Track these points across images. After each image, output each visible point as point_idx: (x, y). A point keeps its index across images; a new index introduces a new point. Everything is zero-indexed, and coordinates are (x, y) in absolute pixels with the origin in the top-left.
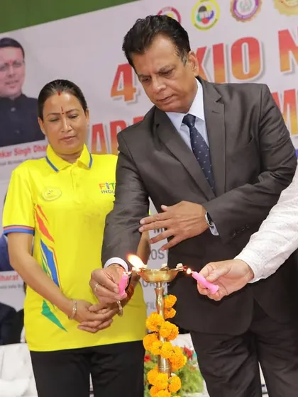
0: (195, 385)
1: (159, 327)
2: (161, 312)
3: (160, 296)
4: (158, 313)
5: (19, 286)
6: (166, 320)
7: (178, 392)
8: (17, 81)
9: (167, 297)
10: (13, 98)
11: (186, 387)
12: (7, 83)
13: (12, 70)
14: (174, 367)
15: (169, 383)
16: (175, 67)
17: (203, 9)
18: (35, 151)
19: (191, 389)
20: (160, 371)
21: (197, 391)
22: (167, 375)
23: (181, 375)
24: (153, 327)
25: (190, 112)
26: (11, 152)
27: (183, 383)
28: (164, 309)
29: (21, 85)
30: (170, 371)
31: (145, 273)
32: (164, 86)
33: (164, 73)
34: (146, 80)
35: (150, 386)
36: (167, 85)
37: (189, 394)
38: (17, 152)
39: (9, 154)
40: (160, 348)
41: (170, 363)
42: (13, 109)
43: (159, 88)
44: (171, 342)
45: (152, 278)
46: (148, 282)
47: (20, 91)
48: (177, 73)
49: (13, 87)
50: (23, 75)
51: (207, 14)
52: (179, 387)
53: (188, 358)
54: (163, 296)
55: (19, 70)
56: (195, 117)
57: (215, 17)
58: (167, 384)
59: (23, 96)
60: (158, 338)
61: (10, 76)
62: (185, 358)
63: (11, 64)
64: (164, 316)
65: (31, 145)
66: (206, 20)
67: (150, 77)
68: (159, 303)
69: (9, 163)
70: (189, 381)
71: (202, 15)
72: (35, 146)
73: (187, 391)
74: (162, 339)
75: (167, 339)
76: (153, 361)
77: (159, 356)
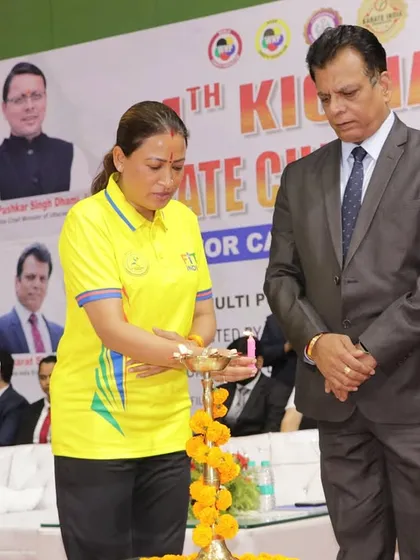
0: (249, 500)
1: (206, 428)
2: (209, 409)
3: (208, 389)
4: (205, 410)
5: (33, 372)
6: (215, 420)
7: (228, 509)
8: (36, 117)
9: (217, 390)
10: (30, 138)
11: (238, 504)
12: (24, 120)
13: (30, 103)
14: (224, 479)
15: (217, 499)
16: (359, 88)
17: (269, 32)
18: (57, 205)
19: (245, 507)
20: (205, 483)
21: (251, 509)
22: (214, 488)
23: (232, 488)
24: (198, 428)
25: (363, 145)
26: (26, 206)
27: (235, 498)
28: (213, 405)
29: (41, 122)
30: (219, 483)
31: (191, 360)
32: (343, 109)
33: (346, 94)
34: (326, 99)
35: (194, 502)
36: (347, 108)
37: (242, 512)
38: (34, 206)
39: (24, 208)
40: (206, 454)
41: (218, 473)
42: (30, 152)
43: (337, 110)
44: (221, 447)
45: (198, 366)
46: (194, 371)
47: (40, 129)
48: (362, 95)
49: (31, 125)
50: (44, 109)
51: (274, 39)
52: (229, 503)
53: (242, 468)
54: (212, 389)
55: (39, 103)
56: (366, 153)
57: (284, 43)
58: (214, 499)
59: (43, 136)
60: (205, 442)
61: (27, 110)
62: (238, 467)
63: (29, 95)
64: (213, 413)
65: (52, 197)
66: (273, 47)
67: (330, 95)
68: (206, 397)
69: (24, 219)
70: (243, 495)
71: (269, 40)
72: (57, 199)
73: (239, 508)
74: (209, 443)
75: (215, 444)
76: (198, 470)
77: (205, 465)
